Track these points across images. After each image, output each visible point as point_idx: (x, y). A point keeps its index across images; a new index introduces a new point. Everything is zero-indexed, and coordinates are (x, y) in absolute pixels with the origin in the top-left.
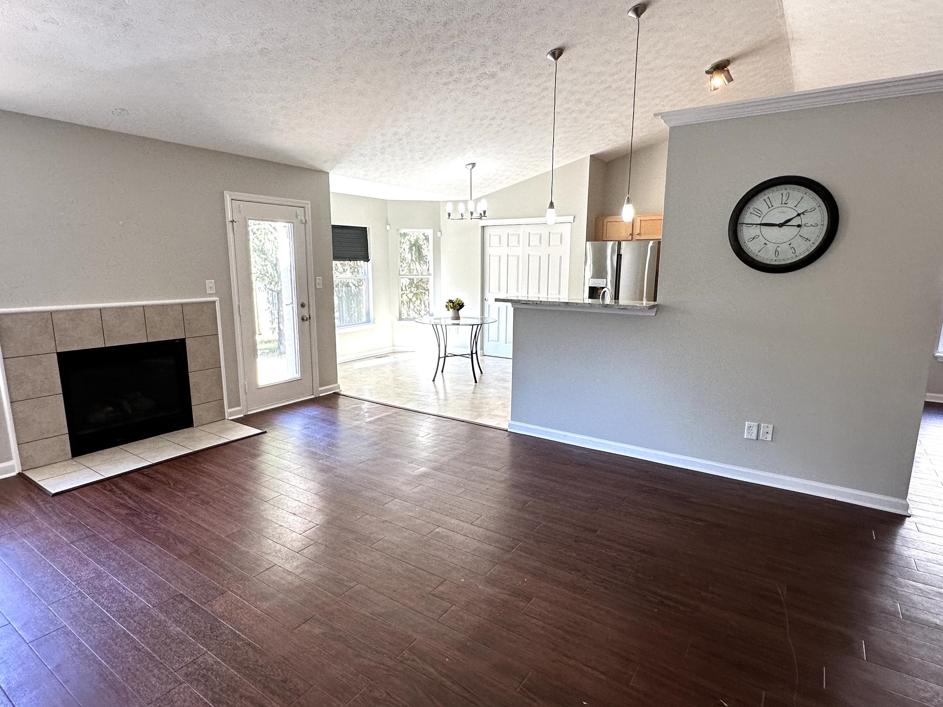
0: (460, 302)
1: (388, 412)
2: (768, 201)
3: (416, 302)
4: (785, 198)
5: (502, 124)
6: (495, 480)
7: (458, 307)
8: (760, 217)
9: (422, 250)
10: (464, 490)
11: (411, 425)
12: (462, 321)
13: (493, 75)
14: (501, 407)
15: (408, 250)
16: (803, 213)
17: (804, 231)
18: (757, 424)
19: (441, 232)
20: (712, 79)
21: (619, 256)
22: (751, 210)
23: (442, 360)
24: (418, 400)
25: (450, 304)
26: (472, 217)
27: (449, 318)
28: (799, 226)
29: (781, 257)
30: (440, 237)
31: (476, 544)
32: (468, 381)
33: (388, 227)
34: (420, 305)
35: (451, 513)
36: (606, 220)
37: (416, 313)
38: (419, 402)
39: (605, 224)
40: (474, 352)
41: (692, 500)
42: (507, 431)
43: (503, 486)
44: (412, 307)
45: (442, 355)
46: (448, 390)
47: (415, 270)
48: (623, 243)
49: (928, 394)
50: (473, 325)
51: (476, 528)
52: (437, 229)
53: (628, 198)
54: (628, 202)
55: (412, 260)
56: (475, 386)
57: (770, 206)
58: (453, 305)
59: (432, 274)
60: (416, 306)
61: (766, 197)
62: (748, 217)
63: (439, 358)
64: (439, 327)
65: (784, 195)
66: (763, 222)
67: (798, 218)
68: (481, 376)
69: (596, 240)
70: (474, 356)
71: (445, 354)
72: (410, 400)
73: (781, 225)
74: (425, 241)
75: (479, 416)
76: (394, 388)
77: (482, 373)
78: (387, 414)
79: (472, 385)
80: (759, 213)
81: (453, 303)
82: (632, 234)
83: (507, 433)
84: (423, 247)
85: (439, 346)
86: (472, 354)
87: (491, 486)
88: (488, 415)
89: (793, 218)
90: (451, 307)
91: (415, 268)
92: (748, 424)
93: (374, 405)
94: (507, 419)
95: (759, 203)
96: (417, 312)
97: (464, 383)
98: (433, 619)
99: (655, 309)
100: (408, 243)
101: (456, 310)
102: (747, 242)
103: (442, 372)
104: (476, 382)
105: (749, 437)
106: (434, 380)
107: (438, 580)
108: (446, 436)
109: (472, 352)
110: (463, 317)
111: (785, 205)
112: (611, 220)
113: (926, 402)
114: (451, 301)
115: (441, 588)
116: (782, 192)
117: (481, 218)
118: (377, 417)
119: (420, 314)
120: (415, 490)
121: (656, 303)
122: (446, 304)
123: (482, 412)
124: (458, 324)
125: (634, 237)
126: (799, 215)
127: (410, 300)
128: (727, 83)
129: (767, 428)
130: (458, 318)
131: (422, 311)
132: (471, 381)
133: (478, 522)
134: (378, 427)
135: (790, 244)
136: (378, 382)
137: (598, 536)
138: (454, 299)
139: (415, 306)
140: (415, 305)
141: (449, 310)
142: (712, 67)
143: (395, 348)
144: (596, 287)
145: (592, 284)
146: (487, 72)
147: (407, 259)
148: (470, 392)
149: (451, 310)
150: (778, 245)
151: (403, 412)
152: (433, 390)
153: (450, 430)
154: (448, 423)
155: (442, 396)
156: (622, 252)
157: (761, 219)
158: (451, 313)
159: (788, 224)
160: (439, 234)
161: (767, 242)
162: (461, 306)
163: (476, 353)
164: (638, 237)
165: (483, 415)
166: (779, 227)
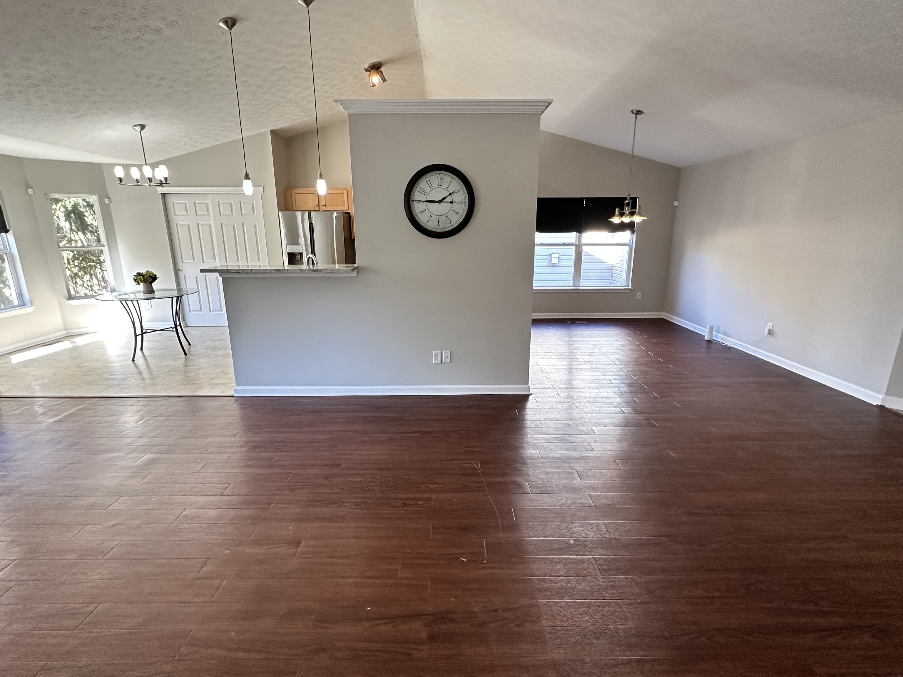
0: (151, 275)
1: (81, 405)
2: (428, 182)
3: (84, 277)
4: (440, 182)
5: (173, 87)
6: (234, 447)
7: (151, 280)
8: (425, 195)
9: (86, 218)
10: (203, 465)
11: (118, 413)
12: (157, 294)
13: (158, 31)
14: (221, 374)
15: (64, 218)
16: (453, 193)
17: (455, 206)
18: (440, 352)
19: (108, 197)
20: (370, 77)
21: (311, 225)
22: (418, 189)
23: (139, 338)
24: (119, 385)
25: (139, 277)
26: (151, 184)
27: (141, 292)
28: (451, 202)
29: (442, 226)
30: (109, 204)
31: (233, 513)
32: (176, 355)
33: (30, 191)
34: (91, 280)
35: (194, 492)
36: (294, 192)
37: (87, 289)
38: (120, 386)
39: (293, 195)
40: (178, 324)
41: (406, 418)
42: (234, 396)
43: (243, 449)
44: (80, 282)
45: (139, 332)
46: (153, 367)
47: (79, 242)
48: (313, 214)
49: (533, 314)
50: (172, 298)
51: (227, 498)
52: (103, 195)
53: (320, 173)
54: (321, 177)
55: (71, 229)
56: (186, 359)
57: (431, 187)
58: (143, 278)
59: (106, 244)
60: (86, 282)
61: (427, 180)
62: (417, 195)
63: (136, 336)
64: (129, 303)
65: (439, 179)
66: (427, 200)
67: (450, 196)
68: (189, 348)
69: (287, 210)
70: (179, 328)
71: (142, 331)
72: (109, 386)
73: (440, 202)
74: (87, 209)
75: (200, 388)
76: (82, 376)
77: (190, 344)
78: (80, 407)
79: (183, 358)
80: (424, 192)
81: (143, 276)
82: (318, 205)
83: (234, 398)
84: (86, 214)
85: (134, 323)
86: (176, 327)
87: (233, 453)
88: (209, 385)
89: (447, 197)
90: (141, 280)
91: (77, 238)
92: (434, 353)
93: (57, 401)
94: (232, 385)
95: (423, 184)
96: (88, 287)
97: (172, 358)
98: (205, 602)
99: (356, 271)
100: (63, 209)
101: (148, 283)
102: (418, 214)
103: (142, 349)
104: (186, 354)
105: (437, 362)
106: (133, 360)
107: (200, 562)
108: (166, 416)
109: (175, 325)
110: (157, 290)
111: (441, 187)
112: (298, 192)
113: (532, 319)
114: (139, 274)
115: (206, 568)
116: (437, 176)
117: (161, 186)
118: (66, 413)
119: (92, 290)
120: (145, 480)
121: (355, 265)
122: (134, 277)
123: (201, 383)
124: (154, 298)
125: (321, 208)
126: (450, 194)
127: (76, 275)
128: (382, 82)
129: (447, 353)
130: (152, 291)
131: (95, 286)
132: (180, 354)
133: (228, 491)
134: (71, 424)
135: (447, 216)
136: (55, 373)
137: (343, 469)
138: (143, 271)
139: (83, 282)
140: (83, 279)
141: (139, 284)
142: (369, 66)
143: (70, 331)
144: (294, 253)
145: (289, 250)
146: (150, 26)
147: (64, 228)
148: (182, 365)
149: (142, 284)
150: (440, 217)
151: (102, 401)
152: (135, 370)
153: (168, 408)
154: (163, 403)
155: (146, 375)
156: (313, 221)
157: (425, 197)
158: (141, 287)
159: (444, 201)
160: (106, 201)
161: (432, 215)
162: (154, 278)
163: (180, 325)
164: (324, 208)
165: (203, 387)
166: (439, 203)
